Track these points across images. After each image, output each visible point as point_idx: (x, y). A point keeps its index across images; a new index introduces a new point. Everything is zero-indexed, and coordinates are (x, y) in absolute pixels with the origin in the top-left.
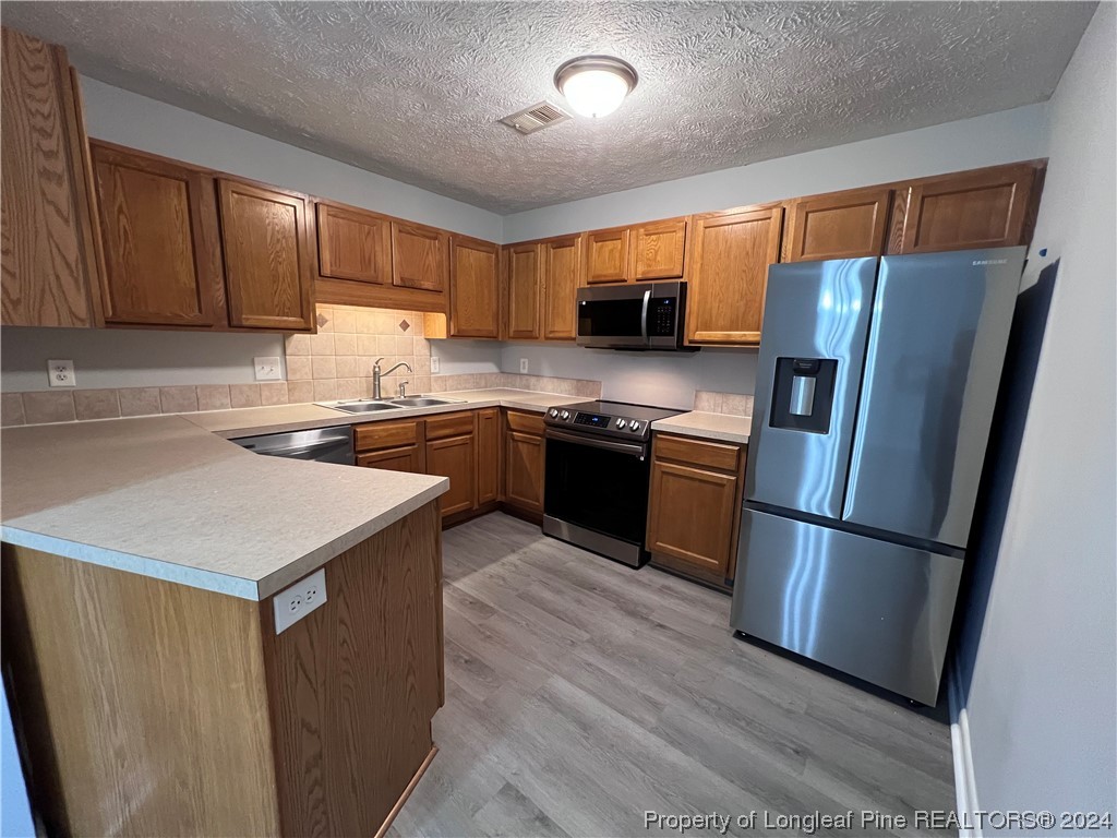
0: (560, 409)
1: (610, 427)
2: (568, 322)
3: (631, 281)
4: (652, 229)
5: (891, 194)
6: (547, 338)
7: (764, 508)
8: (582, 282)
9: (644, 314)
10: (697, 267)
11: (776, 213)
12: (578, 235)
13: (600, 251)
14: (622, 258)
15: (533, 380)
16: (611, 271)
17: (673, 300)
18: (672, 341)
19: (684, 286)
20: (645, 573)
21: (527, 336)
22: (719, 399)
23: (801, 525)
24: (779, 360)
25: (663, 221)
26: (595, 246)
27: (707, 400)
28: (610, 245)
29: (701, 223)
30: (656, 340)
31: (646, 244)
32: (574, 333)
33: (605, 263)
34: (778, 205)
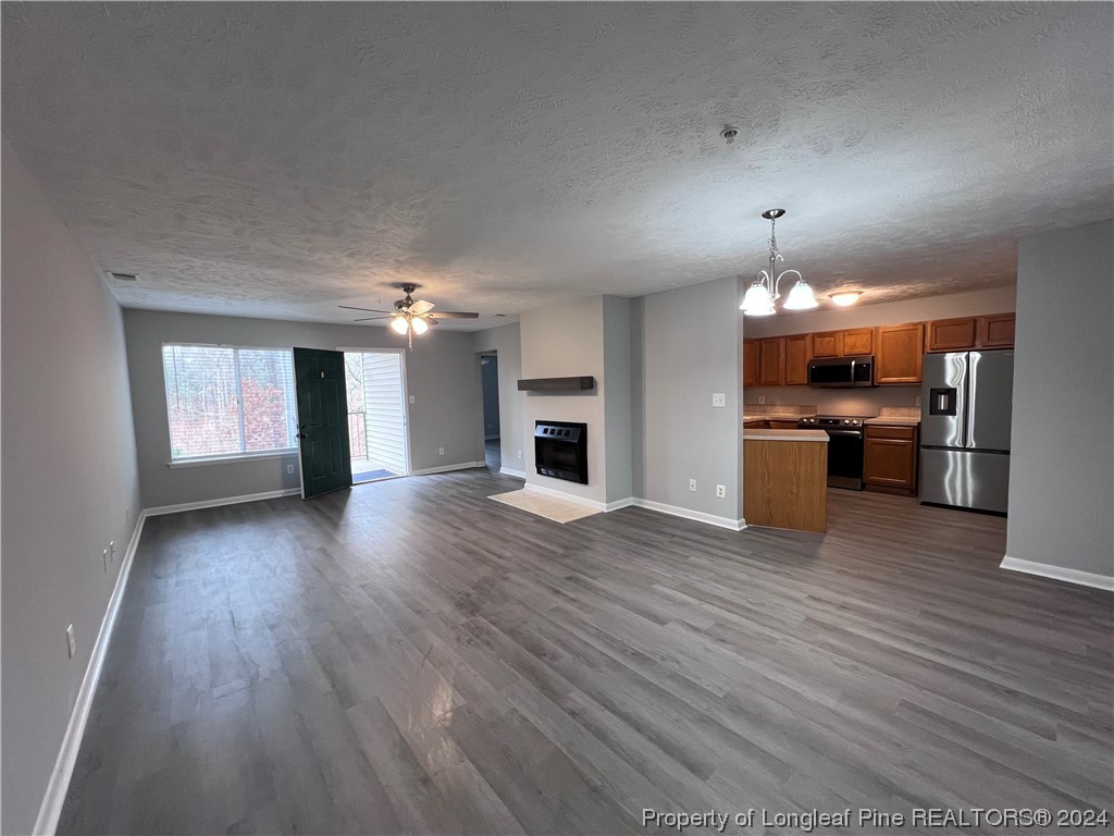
0: (808, 419)
1: (841, 424)
2: (802, 375)
3: (841, 355)
4: (850, 332)
5: (974, 321)
6: (787, 385)
7: (930, 447)
8: (809, 357)
9: (853, 371)
10: (880, 349)
11: (921, 327)
12: (807, 335)
13: (821, 342)
14: (834, 345)
15: (769, 408)
16: (829, 352)
17: (868, 365)
18: (869, 383)
19: (873, 358)
20: (864, 494)
21: (775, 384)
22: (893, 411)
23: (950, 453)
24: (932, 390)
25: (859, 329)
26: (818, 340)
27: (885, 411)
28: (827, 339)
29: (881, 331)
30: (859, 384)
31: (849, 340)
32: (806, 382)
33: (825, 349)
34: (920, 323)
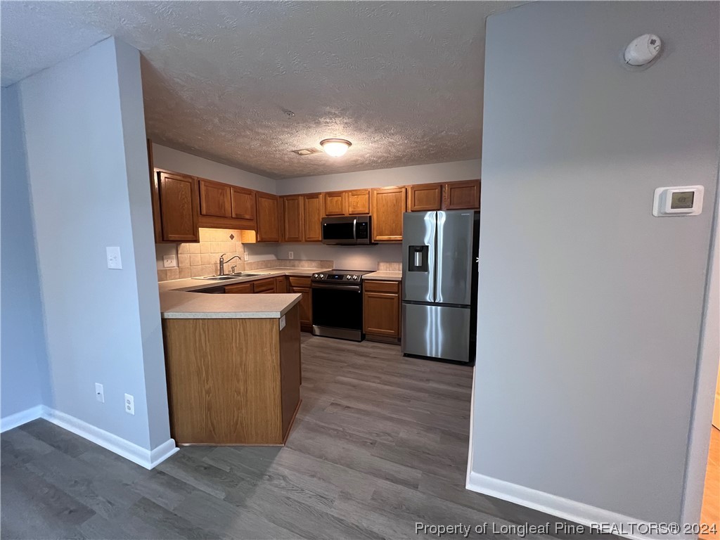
0: (319, 274)
1: (344, 279)
2: (317, 233)
3: (347, 215)
4: (354, 193)
5: (441, 186)
6: (306, 241)
7: (409, 302)
8: (323, 215)
9: (354, 229)
10: (375, 210)
11: (404, 190)
12: (320, 193)
13: (331, 201)
14: (342, 204)
16: (337, 210)
17: (366, 223)
18: (367, 241)
19: (370, 217)
20: (364, 343)
21: (296, 240)
22: (388, 265)
24: (410, 247)
25: (359, 190)
26: (329, 199)
27: (383, 266)
28: (336, 198)
29: (375, 192)
30: (360, 241)
31: (353, 199)
32: (320, 239)
33: (334, 207)
34: (404, 187)
